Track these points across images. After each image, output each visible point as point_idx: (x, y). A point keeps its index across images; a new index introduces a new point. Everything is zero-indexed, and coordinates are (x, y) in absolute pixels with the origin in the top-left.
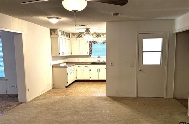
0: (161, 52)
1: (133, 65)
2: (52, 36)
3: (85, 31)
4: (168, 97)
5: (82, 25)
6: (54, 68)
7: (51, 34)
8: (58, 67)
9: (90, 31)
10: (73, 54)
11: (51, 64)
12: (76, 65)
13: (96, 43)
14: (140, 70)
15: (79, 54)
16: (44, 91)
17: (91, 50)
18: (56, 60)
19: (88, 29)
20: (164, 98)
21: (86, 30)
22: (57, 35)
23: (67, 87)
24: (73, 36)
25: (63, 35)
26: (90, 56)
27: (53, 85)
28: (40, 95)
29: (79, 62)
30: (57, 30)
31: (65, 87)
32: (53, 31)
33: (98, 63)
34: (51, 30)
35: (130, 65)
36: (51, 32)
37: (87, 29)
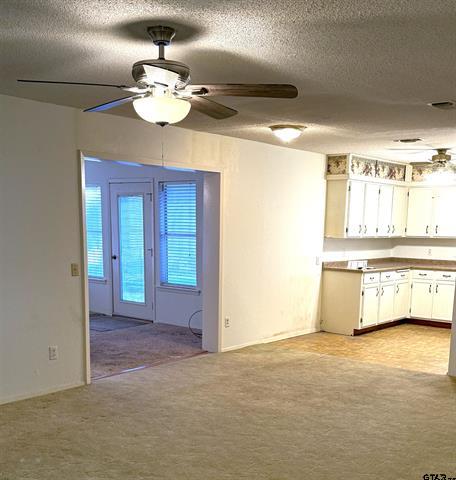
2: (331, 177)
3: (434, 158)
5: (402, 141)
6: (327, 273)
7: (329, 171)
8: (341, 270)
9: (449, 158)
10: (411, 233)
11: (317, 259)
12: (411, 268)
15: (432, 234)
16: (281, 333)
18: (344, 250)
19: (445, 150)
21: (436, 153)
22: (344, 172)
23: (358, 333)
24: (416, 172)
25: (373, 171)
27: (321, 321)
28: (266, 341)
29: (431, 262)
30: (345, 157)
31: (352, 333)
32: (334, 163)
34: (329, 158)
36: (329, 166)
37: (441, 151)
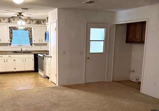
0: (104, 41)
1: (82, 53)
4: (109, 81)
13: (17, 29)
14: (88, 58)
17: (11, 38)
20: (105, 82)
26: (10, 44)
33: (21, 52)
35: (79, 53)
37: (20, 13)
